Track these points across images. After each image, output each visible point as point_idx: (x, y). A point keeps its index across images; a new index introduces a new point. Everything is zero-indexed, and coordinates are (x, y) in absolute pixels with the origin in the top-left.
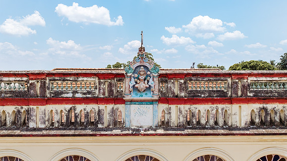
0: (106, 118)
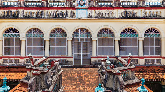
0: (69, 14)
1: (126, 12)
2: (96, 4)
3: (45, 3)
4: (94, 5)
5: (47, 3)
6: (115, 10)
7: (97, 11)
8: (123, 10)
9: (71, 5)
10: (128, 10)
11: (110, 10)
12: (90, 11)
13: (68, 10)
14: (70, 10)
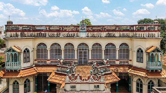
1: (109, 33)
2: (91, 29)
3: (62, 28)
4: (90, 29)
5: (63, 28)
6: (102, 33)
7: (92, 33)
8: (107, 33)
9: (76, 30)
10: (110, 33)
11: (99, 33)
12: (87, 33)
13: (75, 33)
14: (76, 33)
